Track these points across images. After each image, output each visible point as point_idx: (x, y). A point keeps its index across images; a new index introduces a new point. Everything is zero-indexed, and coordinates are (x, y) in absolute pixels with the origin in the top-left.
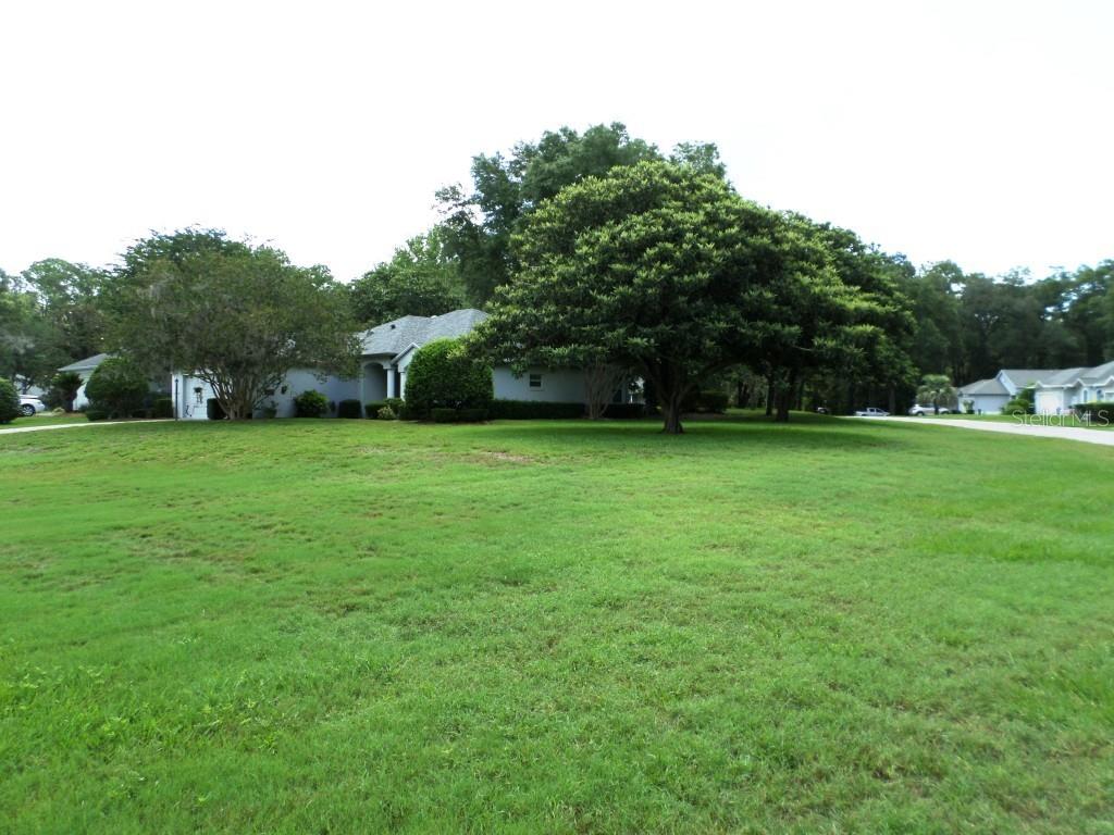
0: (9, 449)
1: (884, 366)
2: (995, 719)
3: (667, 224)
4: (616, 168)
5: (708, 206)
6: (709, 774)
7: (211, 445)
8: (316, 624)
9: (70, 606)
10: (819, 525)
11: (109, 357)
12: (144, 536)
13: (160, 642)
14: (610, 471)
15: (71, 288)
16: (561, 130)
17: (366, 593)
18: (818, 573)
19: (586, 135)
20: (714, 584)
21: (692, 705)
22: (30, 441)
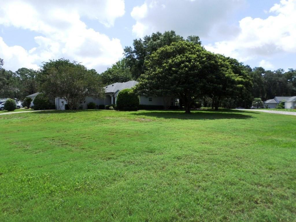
0: (15, 117)
1: (244, 96)
2: (285, 189)
3: (187, 57)
4: (173, 43)
5: (198, 53)
6: (211, 202)
7: (67, 116)
8: (101, 163)
9: (37, 158)
10: (230, 138)
11: (39, 93)
12: (53, 140)
13: (61, 167)
14: (172, 123)
15: (28, 76)
16: (157, 33)
17: (113, 155)
18: (232, 151)
19: (164, 34)
20: (204, 153)
21: (203, 184)
22: (20, 115)
